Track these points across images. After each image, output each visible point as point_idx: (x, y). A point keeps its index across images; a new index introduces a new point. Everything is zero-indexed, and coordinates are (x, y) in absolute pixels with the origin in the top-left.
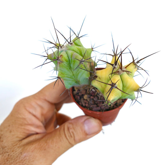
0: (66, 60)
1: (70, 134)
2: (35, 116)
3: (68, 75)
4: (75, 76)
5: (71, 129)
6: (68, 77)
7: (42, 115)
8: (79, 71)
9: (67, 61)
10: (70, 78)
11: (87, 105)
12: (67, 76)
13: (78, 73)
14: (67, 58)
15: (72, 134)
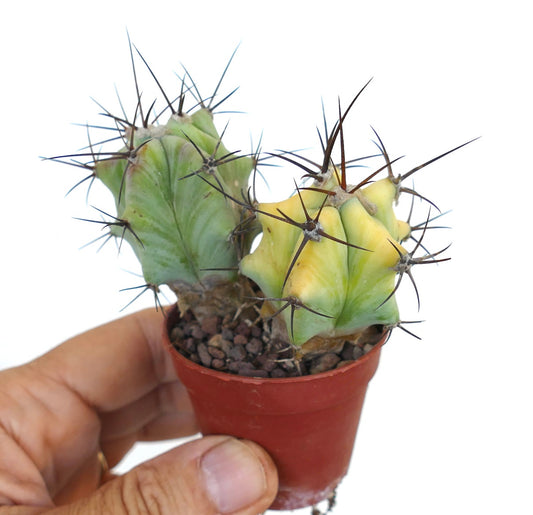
0: (157, 164)
1: (145, 503)
2: (17, 440)
3: (158, 222)
4: (182, 230)
5: (150, 484)
6: (156, 230)
7: (47, 442)
8: (198, 207)
9: (159, 169)
10: (166, 236)
11: (217, 363)
12: (156, 225)
13: (192, 215)
14: (161, 157)
15: (150, 503)
